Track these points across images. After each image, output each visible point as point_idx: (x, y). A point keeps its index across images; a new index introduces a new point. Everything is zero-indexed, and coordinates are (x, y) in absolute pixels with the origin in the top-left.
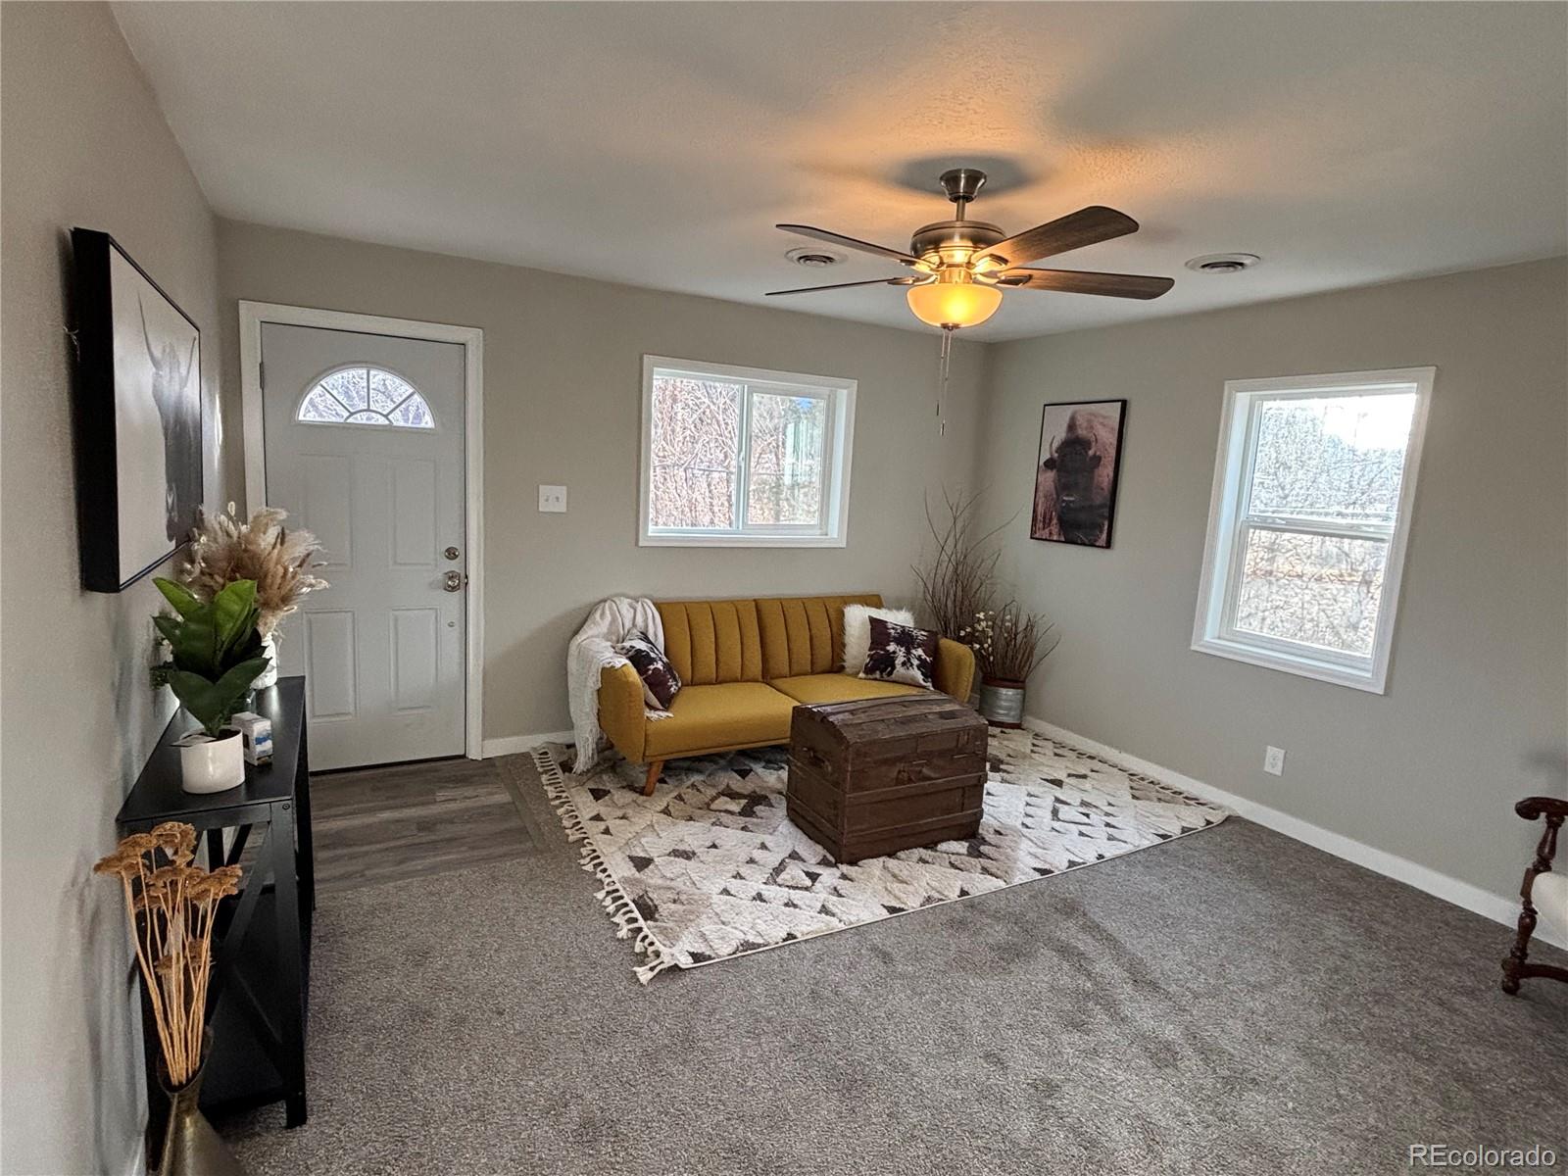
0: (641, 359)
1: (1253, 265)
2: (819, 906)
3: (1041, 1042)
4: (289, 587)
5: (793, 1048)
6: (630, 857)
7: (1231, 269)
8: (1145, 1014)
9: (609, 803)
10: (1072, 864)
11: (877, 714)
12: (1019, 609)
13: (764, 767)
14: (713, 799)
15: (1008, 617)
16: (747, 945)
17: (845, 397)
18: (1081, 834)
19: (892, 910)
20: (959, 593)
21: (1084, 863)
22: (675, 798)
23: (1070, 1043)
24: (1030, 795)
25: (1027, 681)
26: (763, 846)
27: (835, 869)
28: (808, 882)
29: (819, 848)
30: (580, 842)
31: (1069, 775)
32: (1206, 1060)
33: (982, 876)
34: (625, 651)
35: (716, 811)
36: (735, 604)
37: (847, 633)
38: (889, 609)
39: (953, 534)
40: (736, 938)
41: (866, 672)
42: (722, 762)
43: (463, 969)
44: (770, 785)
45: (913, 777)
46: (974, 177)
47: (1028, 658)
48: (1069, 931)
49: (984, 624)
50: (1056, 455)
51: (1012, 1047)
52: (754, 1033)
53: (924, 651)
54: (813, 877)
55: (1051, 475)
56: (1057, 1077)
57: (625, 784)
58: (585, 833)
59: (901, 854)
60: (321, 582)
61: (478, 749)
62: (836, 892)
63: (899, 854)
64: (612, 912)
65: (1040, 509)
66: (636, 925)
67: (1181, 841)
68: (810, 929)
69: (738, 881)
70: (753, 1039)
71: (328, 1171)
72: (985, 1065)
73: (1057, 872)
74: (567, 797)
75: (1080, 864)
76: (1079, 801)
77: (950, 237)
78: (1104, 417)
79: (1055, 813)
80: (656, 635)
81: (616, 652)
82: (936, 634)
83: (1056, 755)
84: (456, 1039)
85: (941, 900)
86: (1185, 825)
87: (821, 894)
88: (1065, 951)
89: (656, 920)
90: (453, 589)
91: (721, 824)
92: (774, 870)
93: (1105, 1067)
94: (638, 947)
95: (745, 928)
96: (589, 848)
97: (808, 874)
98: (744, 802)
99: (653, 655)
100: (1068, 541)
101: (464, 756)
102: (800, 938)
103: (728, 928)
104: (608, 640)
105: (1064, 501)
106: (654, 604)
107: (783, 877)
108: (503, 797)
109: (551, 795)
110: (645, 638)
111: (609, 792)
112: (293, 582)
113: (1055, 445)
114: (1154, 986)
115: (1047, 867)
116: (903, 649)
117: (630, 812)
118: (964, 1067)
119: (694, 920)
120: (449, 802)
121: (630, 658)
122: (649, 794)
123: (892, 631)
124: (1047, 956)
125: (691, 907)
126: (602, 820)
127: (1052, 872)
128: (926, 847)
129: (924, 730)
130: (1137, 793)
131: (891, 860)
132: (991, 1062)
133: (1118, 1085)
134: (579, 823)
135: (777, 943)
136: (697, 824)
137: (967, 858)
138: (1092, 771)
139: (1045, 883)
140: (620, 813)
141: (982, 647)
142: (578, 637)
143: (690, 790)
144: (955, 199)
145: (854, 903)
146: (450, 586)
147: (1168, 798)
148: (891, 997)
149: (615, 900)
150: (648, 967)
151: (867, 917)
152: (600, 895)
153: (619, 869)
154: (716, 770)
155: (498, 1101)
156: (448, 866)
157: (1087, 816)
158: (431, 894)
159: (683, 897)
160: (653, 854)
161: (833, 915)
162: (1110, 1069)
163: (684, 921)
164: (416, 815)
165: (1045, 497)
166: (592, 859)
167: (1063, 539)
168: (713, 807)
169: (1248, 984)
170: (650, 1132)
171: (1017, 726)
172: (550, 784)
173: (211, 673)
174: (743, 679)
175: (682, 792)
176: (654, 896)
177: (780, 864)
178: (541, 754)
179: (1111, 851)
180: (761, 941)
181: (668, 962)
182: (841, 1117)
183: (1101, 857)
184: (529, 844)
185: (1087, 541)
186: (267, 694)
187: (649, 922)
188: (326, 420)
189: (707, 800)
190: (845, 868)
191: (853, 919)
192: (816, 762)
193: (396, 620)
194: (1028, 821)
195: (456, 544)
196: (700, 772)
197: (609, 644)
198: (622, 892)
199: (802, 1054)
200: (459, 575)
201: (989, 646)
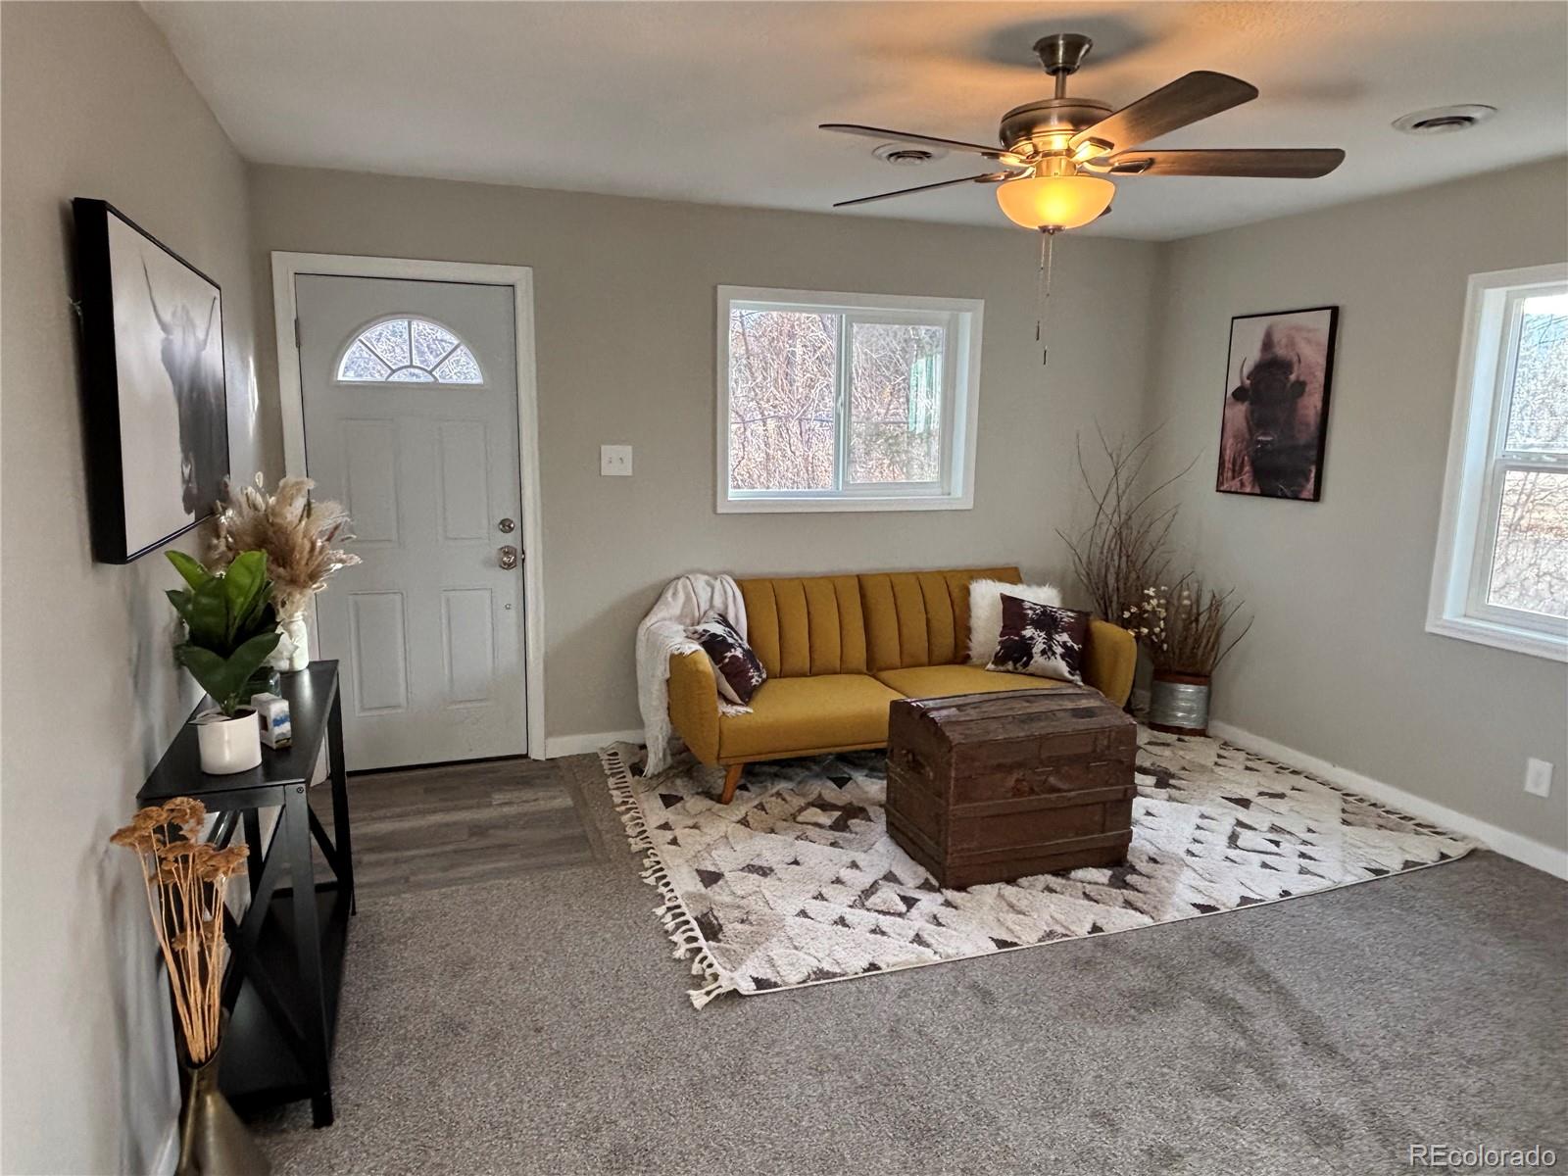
0: (715, 289)
1: (1486, 118)
2: (912, 934)
3: (1169, 1105)
4: (316, 563)
5: (860, 1089)
6: (697, 870)
7: (1456, 126)
8: (1310, 1081)
9: (682, 811)
10: (1245, 900)
11: (991, 709)
12: (1200, 584)
13: (866, 776)
14: (801, 810)
15: (1186, 593)
16: (821, 974)
17: (970, 319)
18: (1265, 865)
19: (1001, 944)
20: (1123, 565)
21: (1261, 901)
22: (755, 807)
23: (1203, 1109)
24: (1203, 816)
25: (1214, 673)
26: (854, 865)
27: (938, 894)
28: (903, 908)
29: (921, 870)
30: (644, 853)
31: (1261, 794)
32: (1385, 1143)
33: (1124, 910)
34: (696, 636)
35: (802, 823)
36: (833, 581)
37: (973, 614)
38: (1029, 585)
39: (1114, 489)
40: (806, 964)
41: (995, 663)
42: (816, 768)
43: (502, 983)
44: (870, 796)
45: (1036, 789)
46: (1075, 44)
47: (1213, 646)
48: (1229, 981)
49: (1154, 602)
50: (1248, 382)
51: (1128, 1108)
52: (817, 1070)
53: (1071, 636)
54: (910, 902)
55: (1240, 410)
56: (1177, 1145)
57: (700, 790)
58: (650, 843)
59: (1023, 881)
60: (351, 558)
61: (542, 748)
62: (936, 920)
63: (1020, 880)
64: (670, 929)
65: (1229, 454)
66: (695, 945)
67: (1400, 879)
68: (898, 959)
69: (818, 902)
70: (814, 1076)
71: (349, 1171)
72: (1091, 1125)
73: (1223, 910)
74: (634, 803)
75: (1256, 901)
76: (1265, 827)
77: (1045, 120)
78: (1309, 331)
79: (1233, 840)
80: (737, 618)
81: (687, 637)
82: (1087, 614)
83: (1247, 768)
84: (490, 1054)
85: (1067, 935)
86: (1410, 858)
87: (917, 921)
88: (1218, 1003)
89: (719, 941)
90: (509, 566)
91: (807, 838)
92: (863, 892)
93: (1246, 1139)
94: (696, 968)
95: (820, 955)
96: (653, 859)
97: (904, 899)
98: (837, 814)
99: (730, 640)
100: (1263, 494)
101: (526, 756)
102: (885, 969)
103: (801, 954)
104: (681, 624)
105: (1259, 442)
106: (735, 581)
107: (874, 901)
108: (564, 801)
109: (618, 800)
110: (723, 620)
111: (682, 798)
112: (321, 557)
113: (1246, 371)
114: (1331, 1050)
115: (1212, 903)
116: (1043, 634)
117: (701, 821)
118: (1063, 1126)
119: (762, 943)
120: (504, 805)
121: (704, 644)
122: (727, 803)
123: (1030, 612)
124: (1196, 1006)
125: (760, 929)
126: (670, 829)
127: (1218, 909)
128: (1056, 874)
129: (1050, 730)
130: (1349, 818)
131: (1009, 887)
132: (1099, 1123)
133: (1259, 1160)
134: (645, 831)
135: (856, 974)
136: (779, 837)
137: (1107, 889)
138: (1293, 789)
139: (1204, 924)
140: (690, 822)
141: (1152, 632)
142: (647, 619)
143: (774, 799)
144: (1054, 72)
145: (954, 933)
146: (505, 564)
147: (1390, 825)
148: (985, 1041)
149: (675, 916)
150: (703, 991)
151: (969, 951)
152: (660, 911)
153: (684, 883)
154: (807, 776)
155: (526, 1120)
156: (499, 873)
157: (1277, 844)
158: (476, 902)
159: (753, 918)
160: (724, 868)
161: (928, 946)
162: (1251, 1142)
163: (752, 944)
164: (468, 819)
165: (1235, 437)
166: (655, 872)
167: (1258, 491)
168: (799, 819)
169: (1462, 1056)
170: (686, 1165)
171: (1201, 733)
172: (618, 788)
173: (223, 648)
174: (844, 670)
175: (764, 801)
176: (720, 915)
177: (871, 886)
178: (609, 755)
179: (1300, 886)
180: (838, 971)
181: (726, 986)
182: (905, 1167)
183: (1286, 893)
184: (588, 854)
185: (1289, 494)
186: (299, 678)
187: (710, 942)
188: (364, 379)
189: (793, 811)
190: (950, 894)
191: (951, 951)
192: (916, 766)
193: (448, 600)
194: (1196, 848)
195: (510, 514)
196: (788, 778)
197: (682, 627)
198: (684, 909)
199: (869, 1097)
200: (516, 550)
201: (1162, 630)
